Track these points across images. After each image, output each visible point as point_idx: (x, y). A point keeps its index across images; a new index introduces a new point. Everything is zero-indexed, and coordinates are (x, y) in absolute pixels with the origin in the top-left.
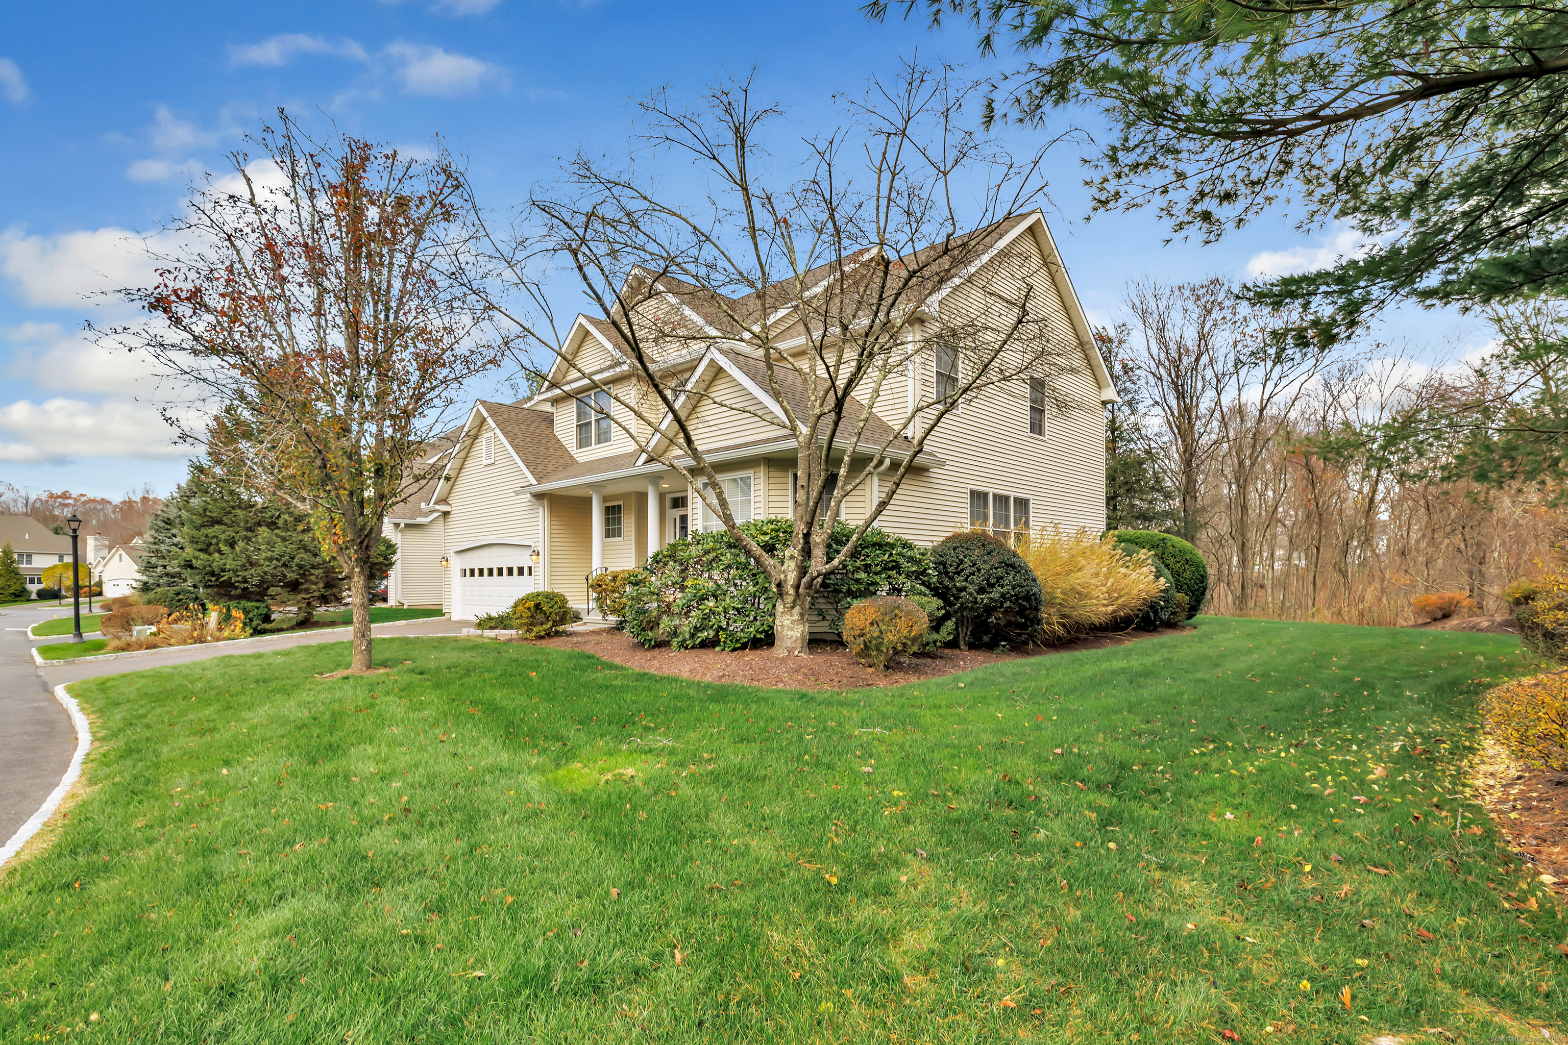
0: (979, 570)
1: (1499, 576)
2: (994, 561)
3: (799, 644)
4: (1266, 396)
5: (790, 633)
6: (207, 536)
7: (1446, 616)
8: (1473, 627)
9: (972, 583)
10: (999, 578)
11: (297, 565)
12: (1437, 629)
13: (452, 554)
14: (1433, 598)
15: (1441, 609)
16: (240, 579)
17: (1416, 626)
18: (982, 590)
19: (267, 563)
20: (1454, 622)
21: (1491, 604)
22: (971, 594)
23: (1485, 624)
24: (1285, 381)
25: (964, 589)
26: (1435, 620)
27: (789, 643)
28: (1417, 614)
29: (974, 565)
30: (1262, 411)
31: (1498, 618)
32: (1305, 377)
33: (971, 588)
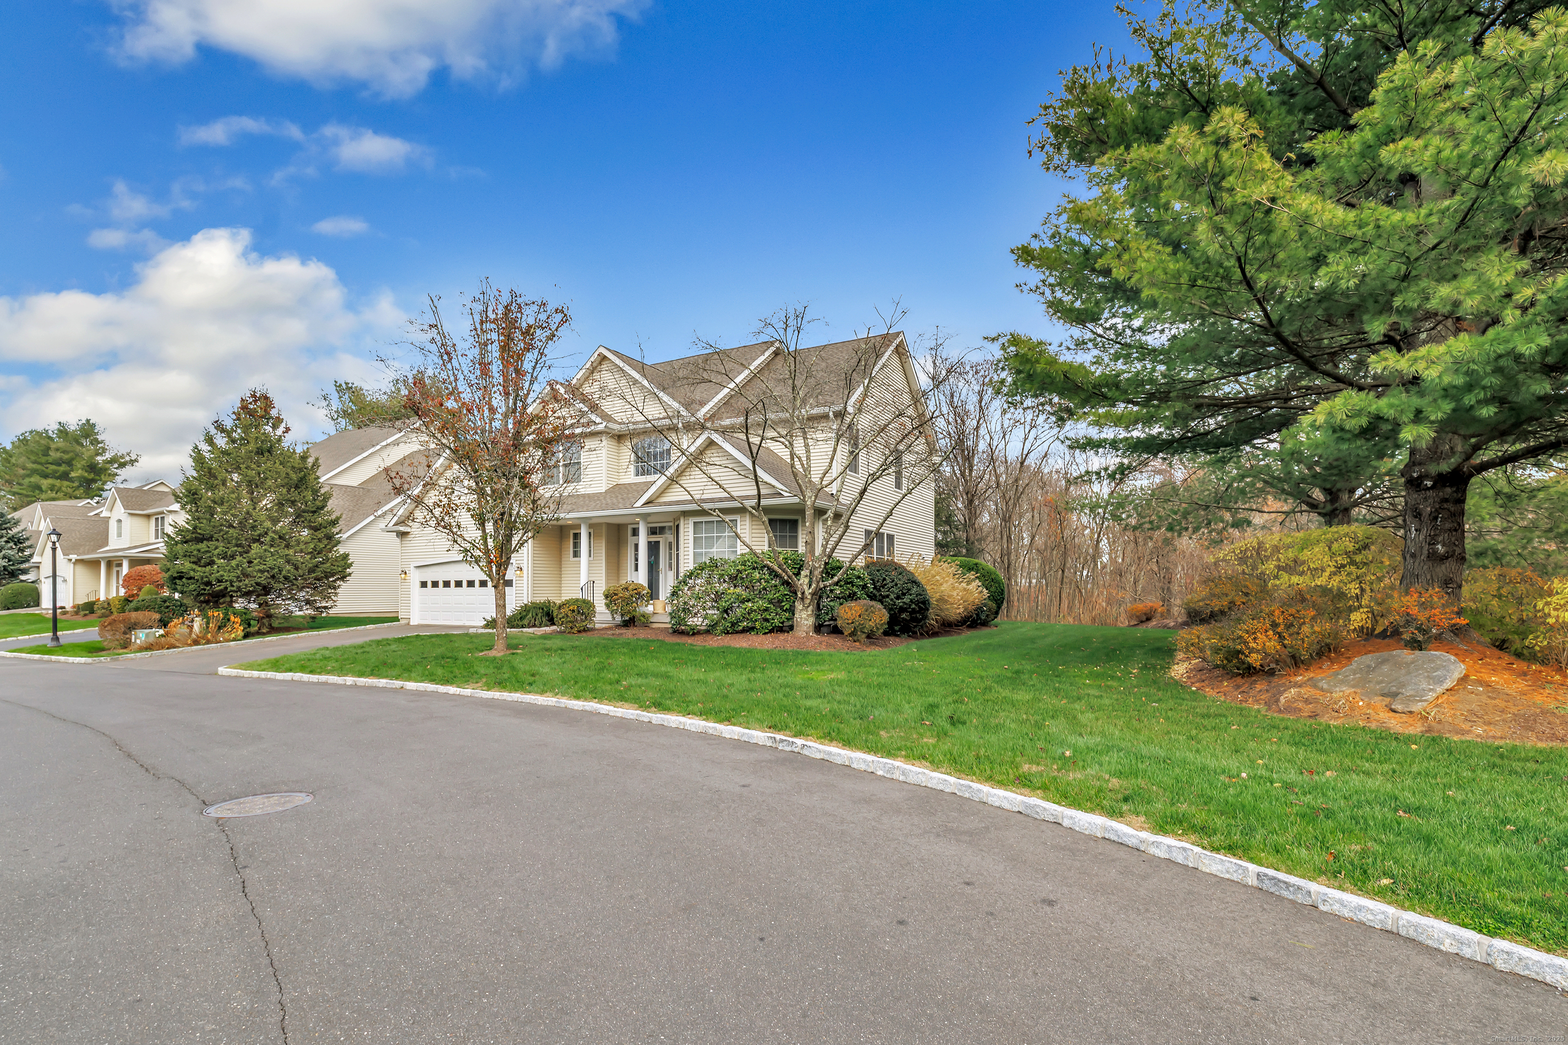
0: (896, 585)
1: (1180, 592)
2: (905, 579)
3: (812, 629)
4: (1025, 452)
5: (806, 622)
6: (199, 551)
7: (1148, 619)
8: (1165, 626)
9: (892, 592)
10: (909, 590)
11: (284, 577)
12: (1143, 627)
13: (412, 568)
14: (1140, 606)
15: (1145, 614)
16: (234, 589)
17: (1129, 626)
18: (898, 598)
19: (259, 575)
20: (1154, 623)
21: (1175, 610)
22: (892, 600)
23: (1172, 624)
24: (1039, 442)
25: (888, 596)
26: (1142, 622)
27: (805, 629)
28: (1131, 617)
29: (893, 581)
30: (1022, 463)
31: (1180, 620)
32: (1052, 440)
33: (892, 596)
